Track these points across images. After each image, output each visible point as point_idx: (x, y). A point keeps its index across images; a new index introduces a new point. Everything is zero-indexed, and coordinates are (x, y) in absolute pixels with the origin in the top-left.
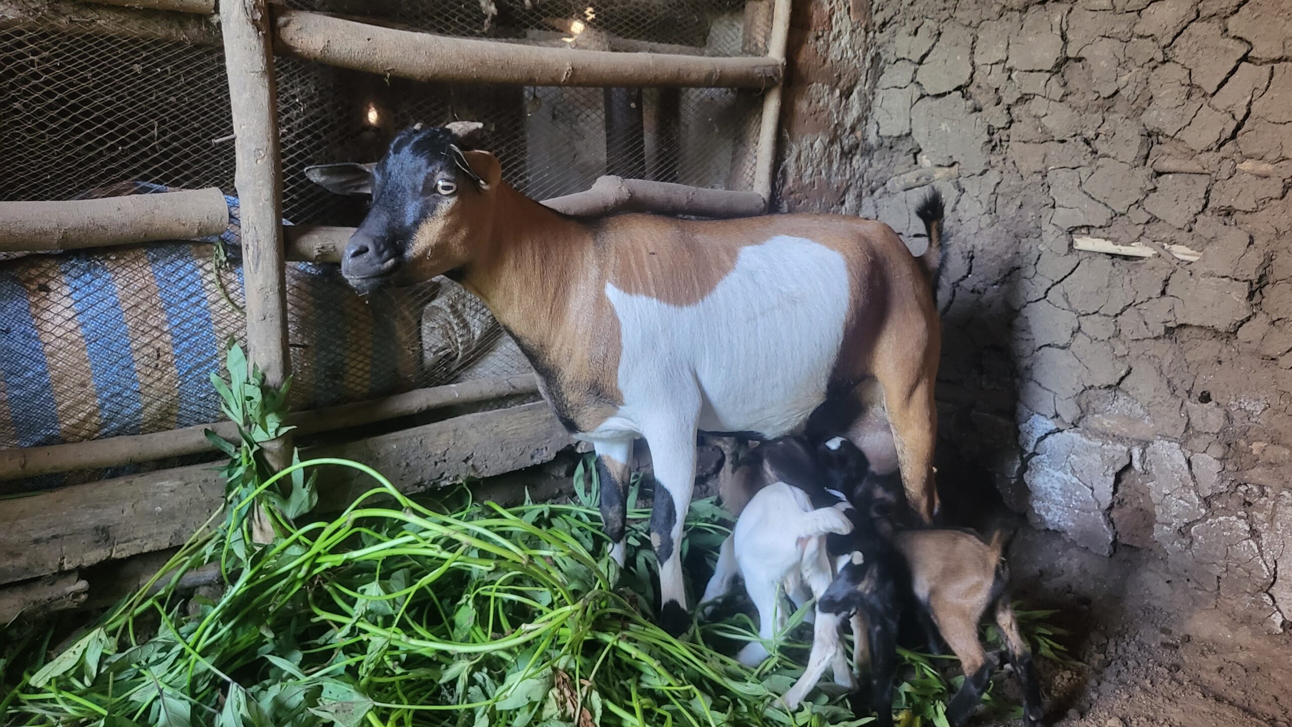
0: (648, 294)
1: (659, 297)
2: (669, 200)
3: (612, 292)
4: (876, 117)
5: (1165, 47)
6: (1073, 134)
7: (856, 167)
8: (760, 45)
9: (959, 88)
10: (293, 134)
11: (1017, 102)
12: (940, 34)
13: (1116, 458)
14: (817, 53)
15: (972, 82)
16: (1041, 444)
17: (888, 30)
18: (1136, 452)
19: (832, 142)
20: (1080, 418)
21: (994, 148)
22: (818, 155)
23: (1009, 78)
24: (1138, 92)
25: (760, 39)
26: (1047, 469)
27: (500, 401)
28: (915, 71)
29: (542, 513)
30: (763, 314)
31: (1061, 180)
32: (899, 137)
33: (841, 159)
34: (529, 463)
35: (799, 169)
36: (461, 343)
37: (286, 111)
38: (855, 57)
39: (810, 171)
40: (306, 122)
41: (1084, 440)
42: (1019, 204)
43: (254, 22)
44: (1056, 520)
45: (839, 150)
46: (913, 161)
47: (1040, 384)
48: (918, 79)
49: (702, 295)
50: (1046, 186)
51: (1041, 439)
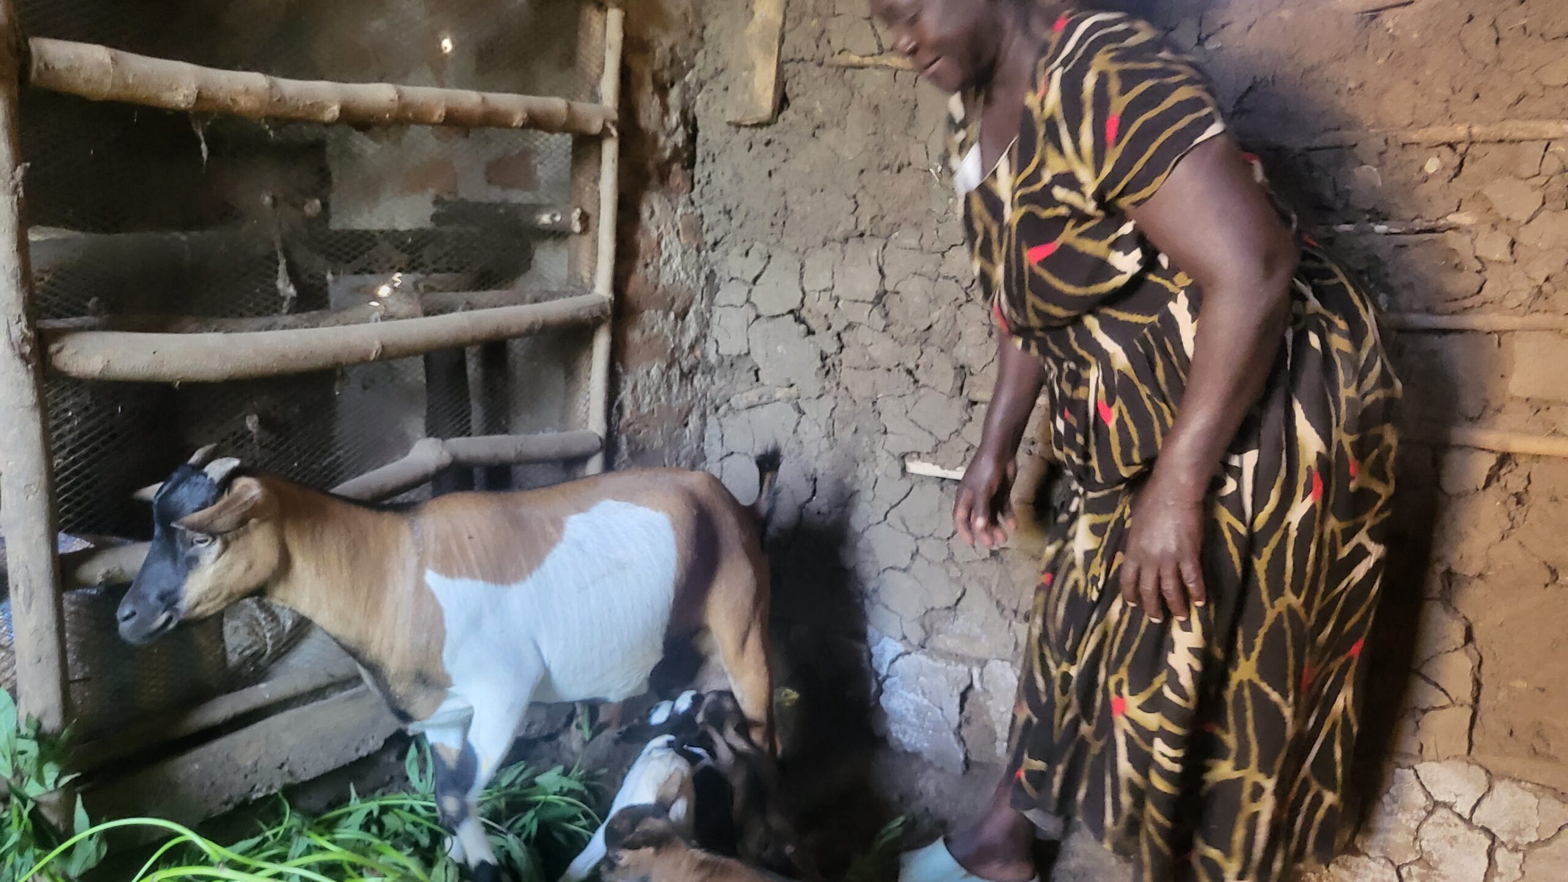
0: (472, 576)
1: (485, 578)
2: (496, 456)
3: (432, 578)
4: (715, 335)
5: (966, 288)
6: (897, 363)
7: (698, 386)
8: (586, 281)
9: (791, 312)
10: (67, 450)
11: (845, 329)
12: (770, 257)
13: (959, 679)
14: (647, 280)
15: (803, 306)
16: (892, 666)
17: (720, 249)
18: (976, 672)
19: (669, 367)
20: (926, 639)
21: (828, 372)
22: (656, 382)
23: (836, 306)
24: (948, 328)
25: (586, 274)
26: (900, 691)
27: (318, 693)
28: (750, 291)
29: (371, 813)
30: (593, 583)
31: (890, 408)
32: (739, 356)
33: (681, 380)
34: (354, 757)
35: (636, 400)
36: (270, 638)
37: (57, 427)
38: (688, 278)
39: (648, 399)
40: (81, 435)
41: (931, 662)
42: (854, 429)
43: (22, 356)
44: (913, 742)
45: (678, 373)
46: (754, 378)
47: (887, 607)
48: (752, 299)
49: (530, 570)
50: (876, 412)
51: (893, 661)
